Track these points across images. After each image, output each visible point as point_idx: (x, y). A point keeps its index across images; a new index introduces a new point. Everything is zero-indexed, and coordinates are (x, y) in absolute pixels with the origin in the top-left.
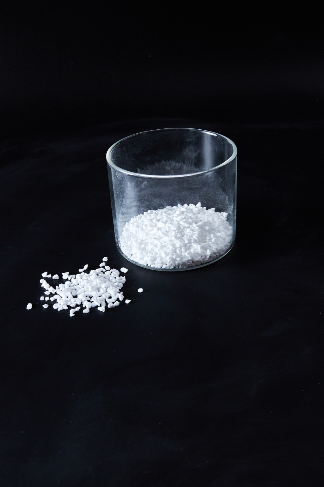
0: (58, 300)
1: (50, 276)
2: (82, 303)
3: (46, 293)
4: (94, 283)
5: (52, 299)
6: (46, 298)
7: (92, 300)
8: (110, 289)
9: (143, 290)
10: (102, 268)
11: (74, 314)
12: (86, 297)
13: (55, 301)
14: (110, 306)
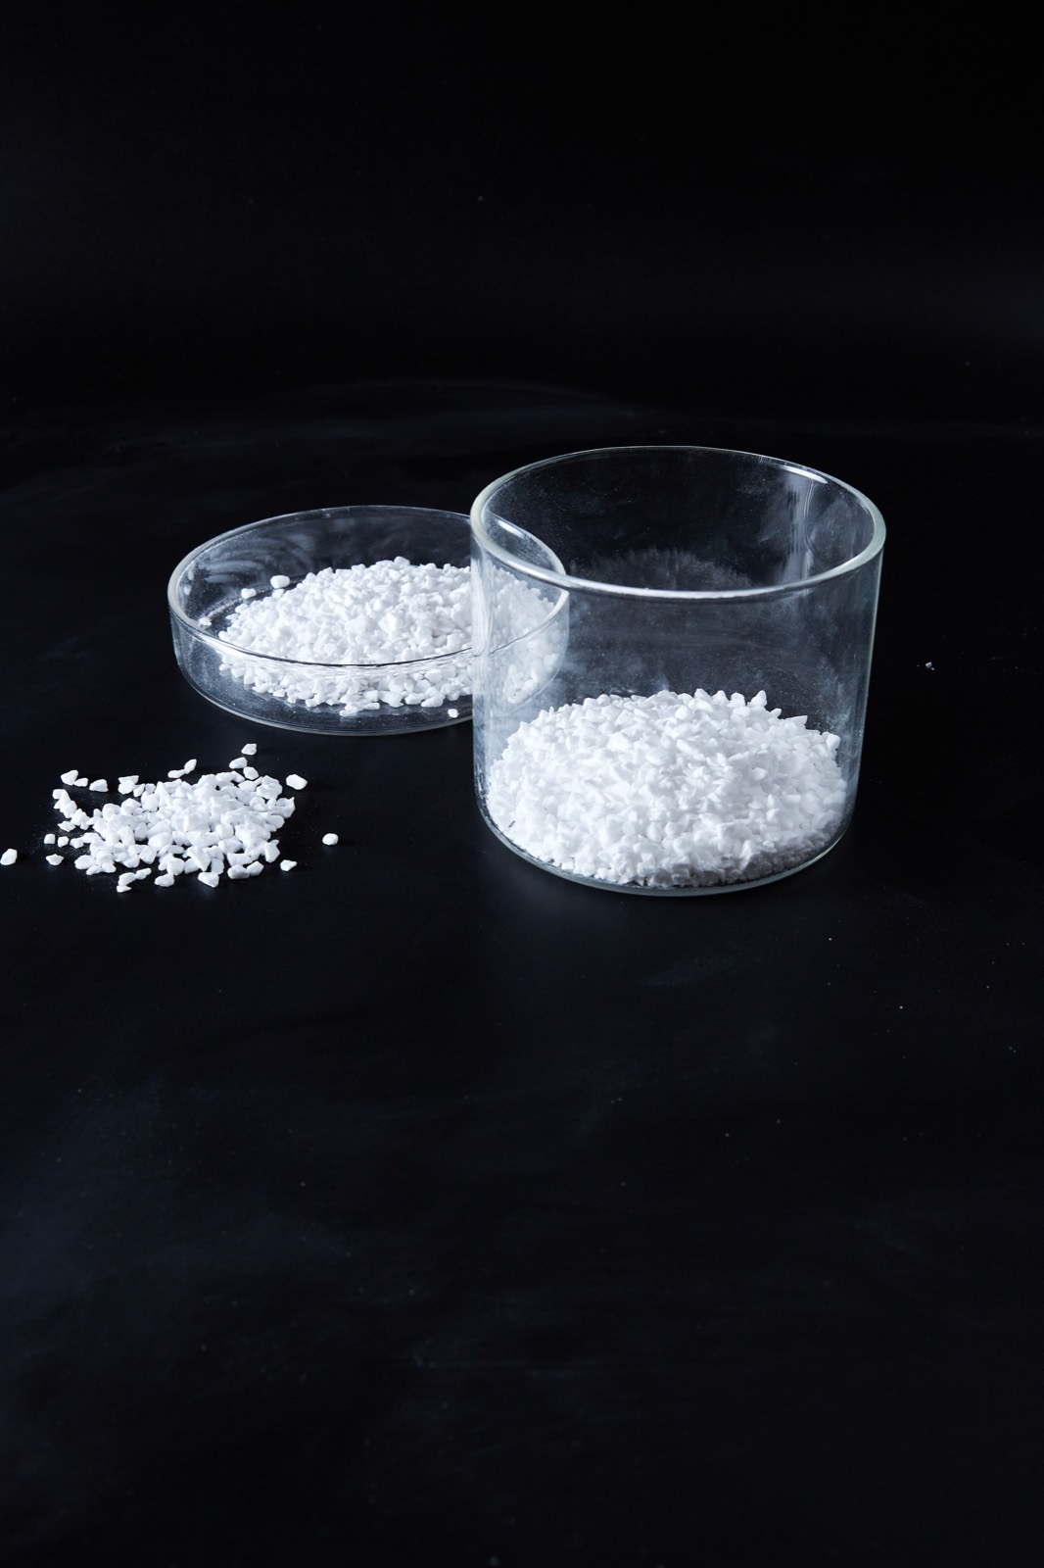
0: (92, 848)
1: (83, 782)
2: (157, 860)
3: (63, 826)
4: (202, 809)
5: (76, 843)
6: (60, 839)
7: (188, 853)
8: (242, 828)
9: (339, 839)
10: (234, 772)
11: (129, 885)
12: (174, 844)
13: (85, 849)
14: (234, 871)
